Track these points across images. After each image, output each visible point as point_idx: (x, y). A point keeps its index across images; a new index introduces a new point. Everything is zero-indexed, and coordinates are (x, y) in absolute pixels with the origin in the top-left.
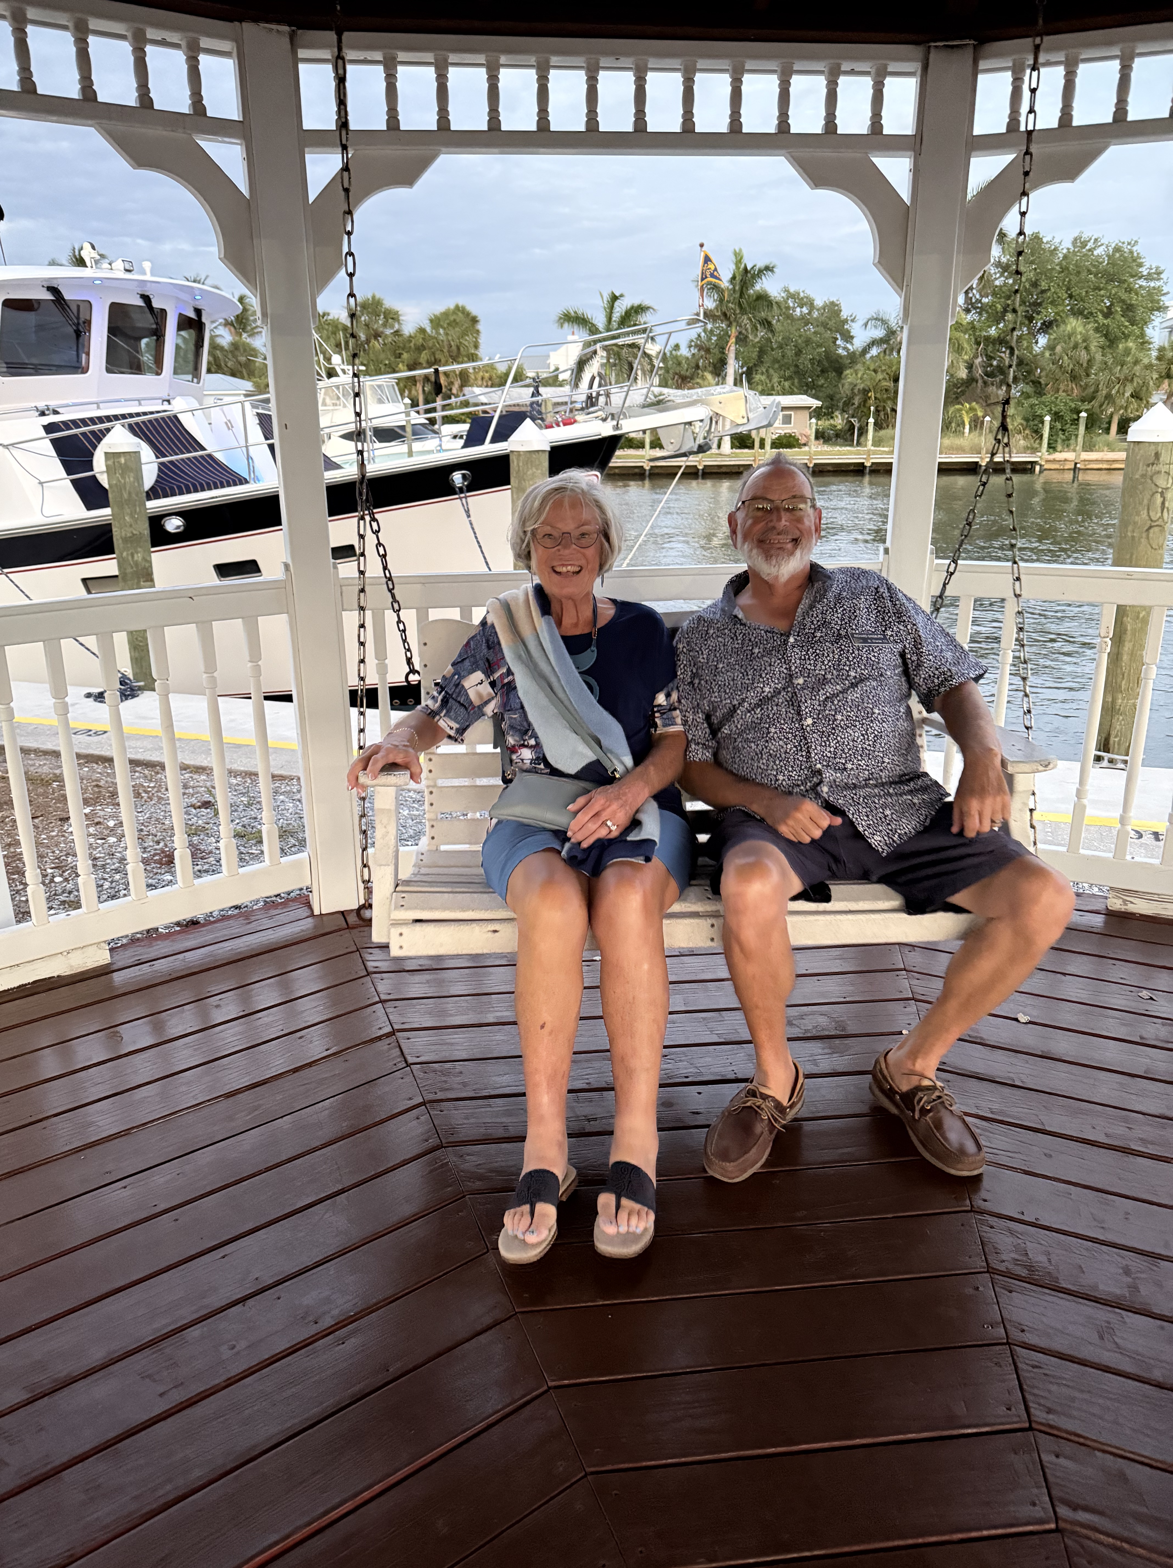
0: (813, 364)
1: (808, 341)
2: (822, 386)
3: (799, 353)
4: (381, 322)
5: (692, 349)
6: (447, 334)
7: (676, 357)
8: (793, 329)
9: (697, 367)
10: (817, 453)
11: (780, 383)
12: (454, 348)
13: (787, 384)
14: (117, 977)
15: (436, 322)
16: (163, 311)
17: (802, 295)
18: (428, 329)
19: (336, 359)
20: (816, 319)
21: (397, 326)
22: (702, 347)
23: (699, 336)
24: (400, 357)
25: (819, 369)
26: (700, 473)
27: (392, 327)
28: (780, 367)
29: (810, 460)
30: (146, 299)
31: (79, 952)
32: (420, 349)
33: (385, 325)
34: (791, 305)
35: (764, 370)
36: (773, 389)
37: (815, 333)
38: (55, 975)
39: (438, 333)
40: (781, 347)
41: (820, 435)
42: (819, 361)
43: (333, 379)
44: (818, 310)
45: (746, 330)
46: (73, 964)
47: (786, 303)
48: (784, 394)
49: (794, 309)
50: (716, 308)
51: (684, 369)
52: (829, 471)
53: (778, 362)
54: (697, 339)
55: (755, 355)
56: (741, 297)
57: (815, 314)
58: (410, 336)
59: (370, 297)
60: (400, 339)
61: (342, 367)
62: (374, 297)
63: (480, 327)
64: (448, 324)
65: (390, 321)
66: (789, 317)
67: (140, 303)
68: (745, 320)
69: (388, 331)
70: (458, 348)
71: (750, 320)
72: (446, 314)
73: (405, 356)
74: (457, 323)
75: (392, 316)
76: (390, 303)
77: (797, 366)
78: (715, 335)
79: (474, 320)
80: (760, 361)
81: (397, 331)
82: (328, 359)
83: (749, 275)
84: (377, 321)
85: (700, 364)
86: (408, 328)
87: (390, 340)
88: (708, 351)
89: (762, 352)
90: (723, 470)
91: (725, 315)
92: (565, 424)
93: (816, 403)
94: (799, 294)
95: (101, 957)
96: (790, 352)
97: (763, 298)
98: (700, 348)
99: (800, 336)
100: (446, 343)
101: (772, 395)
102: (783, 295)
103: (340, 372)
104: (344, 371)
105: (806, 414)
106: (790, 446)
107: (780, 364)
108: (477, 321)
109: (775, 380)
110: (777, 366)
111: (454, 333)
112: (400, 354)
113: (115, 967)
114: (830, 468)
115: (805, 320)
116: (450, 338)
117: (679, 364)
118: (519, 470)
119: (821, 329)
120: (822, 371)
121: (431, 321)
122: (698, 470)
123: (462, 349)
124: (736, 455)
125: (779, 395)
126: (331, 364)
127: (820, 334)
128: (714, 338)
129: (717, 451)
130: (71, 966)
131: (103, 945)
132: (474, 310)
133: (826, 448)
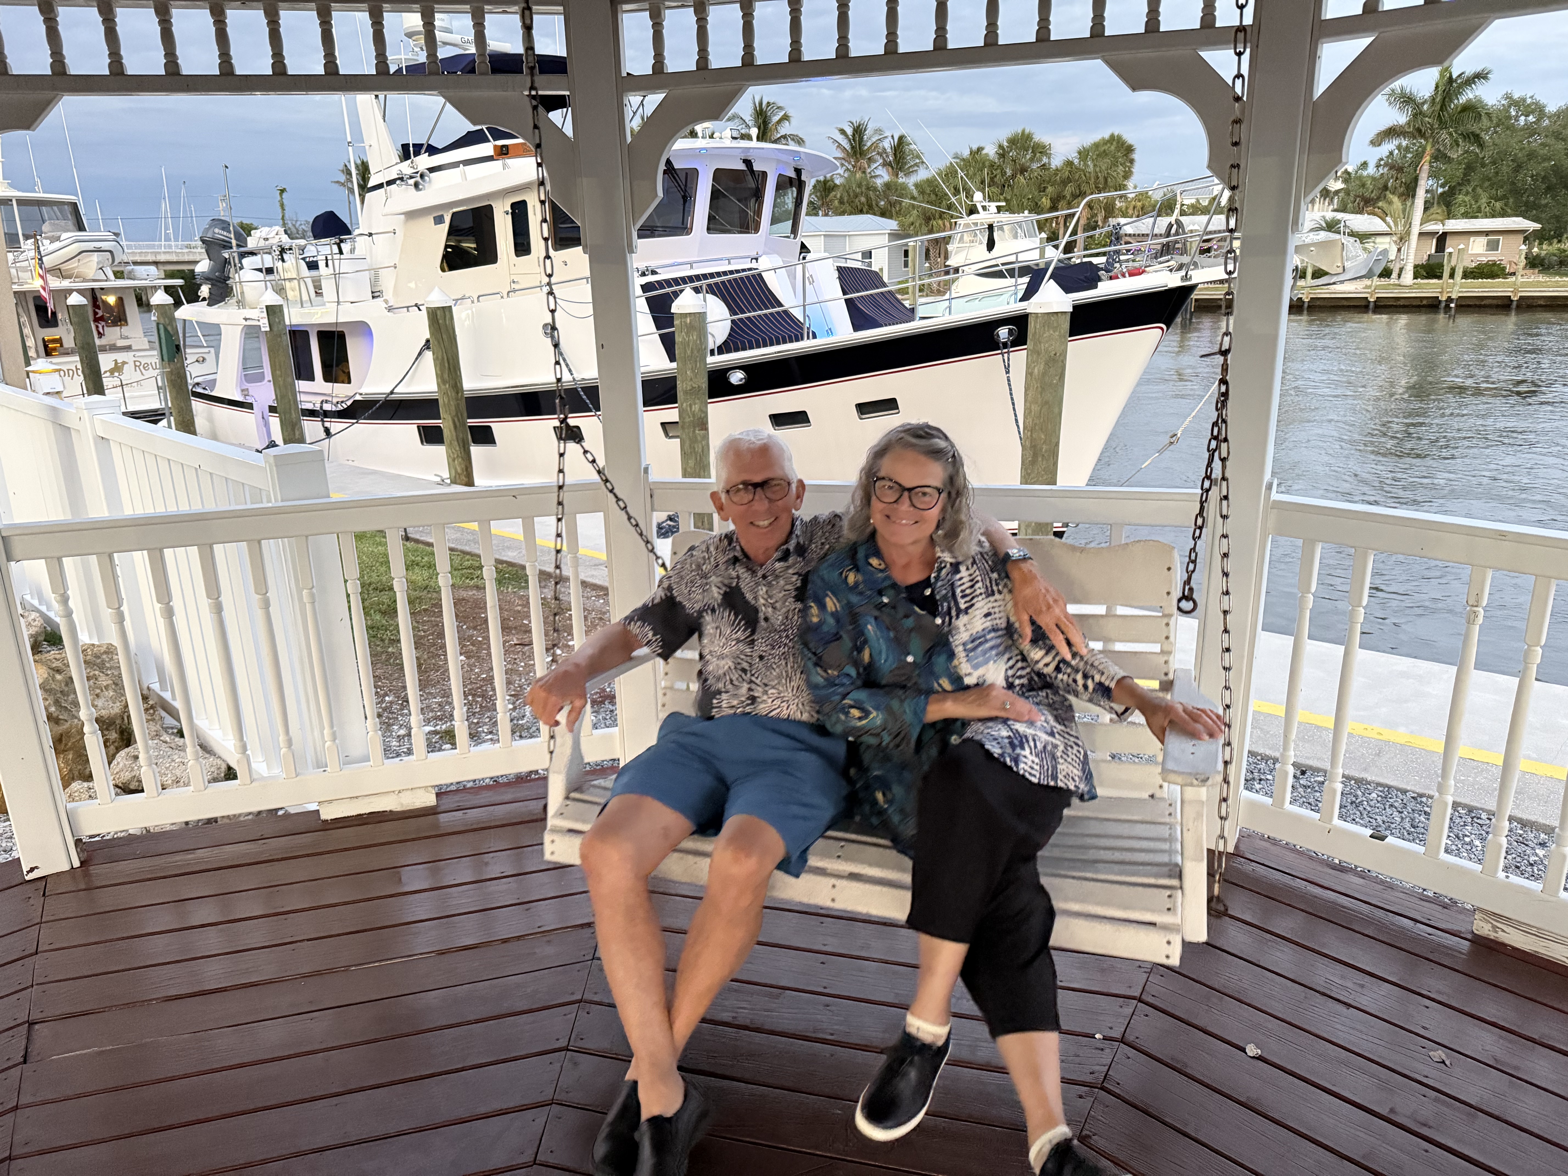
0: (1536, 180)
1: (1531, 155)
2: (1546, 205)
3: (1518, 168)
4: (1028, 157)
5: (1380, 169)
6: (1095, 166)
7: (1360, 178)
8: (1513, 142)
9: (1386, 188)
10: (1524, 284)
11: (1489, 204)
12: (1101, 179)
13: (1498, 205)
14: (443, 818)
15: (1083, 154)
16: (764, 174)
17: (1529, 101)
18: (1076, 161)
19: (978, 196)
20: (1546, 128)
21: (1045, 160)
22: (1393, 166)
23: (1391, 153)
24: (1044, 191)
25: (1544, 186)
26: (1372, 305)
27: (1040, 160)
28: (1492, 186)
29: (1515, 292)
30: (748, 163)
31: (409, 792)
32: (1065, 182)
33: (1032, 160)
34: (1513, 113)
35: (1470, 190)
36: (1479, 210)
37: (1542, 144)
38: (388, 809)
39: (1086, 165)
40: (1494, 163)
41: (1534, 263)
42: (1544, 178)
43: (973, 216)
44: (1549, 117)
45: (1445, 146)
46: (404, 803)
47: (1508, 111)
48: (1493, 216)
49: (1517, 118)
50: (1408, 123)
51: (1370, 191)
52: (1541, 306)
53: (1489, 179)
54: (1388, 157)
55: (1459, 173)
56: (1441, 109)
57: (1546, 122)
58: (1057, 170)
59: (1020, 131)
60: (1047, 172)
61: (984, 204)
62: (1023, 131)
63: (1135, 156)
64: (1098, 155)
65: (1038, 155)
66: (1511, 128)
67: (743, 167)
68: (1444, 135)
69: (1035, 166)
70: (1106, 179)
71: (1451, 134)
72: (1096, 145)
73: (1050, 189)
74: (1106, 155)
75: (1041, 150)
76: (1040, 137)
77: (1513, 183)
78: (1410, 152)
79: (1130, 149)
80: (1465, 180)
81: (1044, 165)
82: (970, 196)
83: (1454, 85)
84: (1024, 156)
85: (1390, 185)
86: (1056, 162)
87: (1036, 174)
88: (1400, 169)
89: (1470, 168)
90: (1401, 303)
91: (1419, 130)
92: (1131, 275)
93: (1532, 226)
94: (1524, 100)
95: (430, 800)
96: (1506, 169)
97: (1472, 109)
98: (1392, 167)
99: (1521, 150)
100: (1093, 175)
101: (1476, 217)
102: (1503, 102)
103: (980, 209)
104: (984, 208)
105: (1521, 238)
106: (1493, 276)
107: (1491, 182)
108: (1133, 150)
109: (1484, 201)
110: (1487, 184)
111: (1104, 164)
112: (1045, 188)
113: (439, 810)
114: (1542, 302)
115: (1531, 131)
116: (1098, 169)
117: (1363, 185)
118: (1035, 332)
119: (1551, 141)
120: (1549, 189)
121: (1080, 153)
122: (1369, 302)
123: (1109, 180)
124: (1420, 286)
125: (1486, 217)
126: (972, 201)
127: (1549, 146)
128: (1409, 155)
129: (1397, 282)
130: (402, 804)
131: (430, 789)
132: (1129, 137)
133: (1541, 278)
